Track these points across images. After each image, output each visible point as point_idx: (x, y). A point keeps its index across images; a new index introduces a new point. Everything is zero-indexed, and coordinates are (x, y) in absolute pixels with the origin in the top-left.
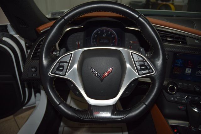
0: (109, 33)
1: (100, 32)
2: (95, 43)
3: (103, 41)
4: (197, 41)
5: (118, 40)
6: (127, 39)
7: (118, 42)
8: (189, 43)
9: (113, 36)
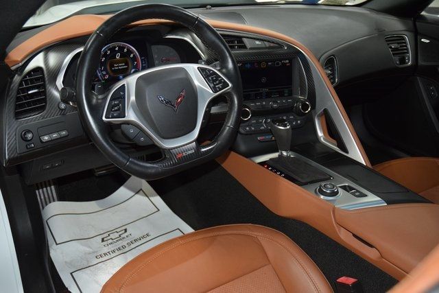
0: (125, 50)
1: (109, 52)
2: (104, 73)
3: (118, 66)
4: (257, 42)
5: (142, 60)
6: (156, 56)
7: (142, 64)
8: (248, 46)
9: (132, 56)
